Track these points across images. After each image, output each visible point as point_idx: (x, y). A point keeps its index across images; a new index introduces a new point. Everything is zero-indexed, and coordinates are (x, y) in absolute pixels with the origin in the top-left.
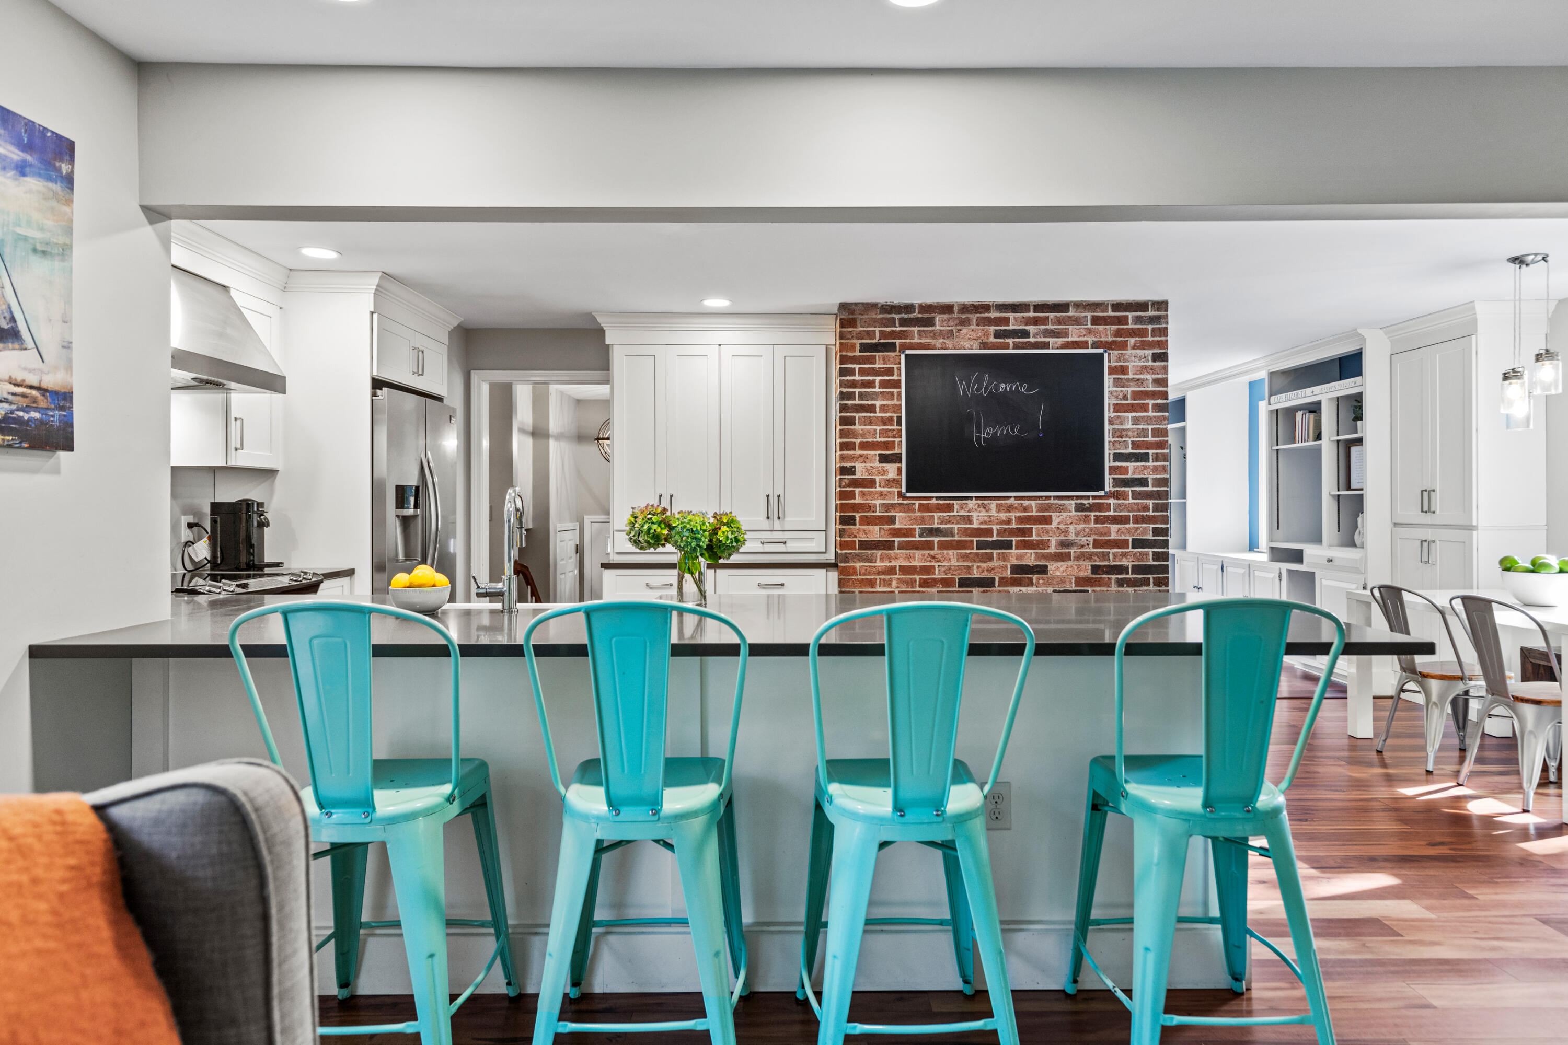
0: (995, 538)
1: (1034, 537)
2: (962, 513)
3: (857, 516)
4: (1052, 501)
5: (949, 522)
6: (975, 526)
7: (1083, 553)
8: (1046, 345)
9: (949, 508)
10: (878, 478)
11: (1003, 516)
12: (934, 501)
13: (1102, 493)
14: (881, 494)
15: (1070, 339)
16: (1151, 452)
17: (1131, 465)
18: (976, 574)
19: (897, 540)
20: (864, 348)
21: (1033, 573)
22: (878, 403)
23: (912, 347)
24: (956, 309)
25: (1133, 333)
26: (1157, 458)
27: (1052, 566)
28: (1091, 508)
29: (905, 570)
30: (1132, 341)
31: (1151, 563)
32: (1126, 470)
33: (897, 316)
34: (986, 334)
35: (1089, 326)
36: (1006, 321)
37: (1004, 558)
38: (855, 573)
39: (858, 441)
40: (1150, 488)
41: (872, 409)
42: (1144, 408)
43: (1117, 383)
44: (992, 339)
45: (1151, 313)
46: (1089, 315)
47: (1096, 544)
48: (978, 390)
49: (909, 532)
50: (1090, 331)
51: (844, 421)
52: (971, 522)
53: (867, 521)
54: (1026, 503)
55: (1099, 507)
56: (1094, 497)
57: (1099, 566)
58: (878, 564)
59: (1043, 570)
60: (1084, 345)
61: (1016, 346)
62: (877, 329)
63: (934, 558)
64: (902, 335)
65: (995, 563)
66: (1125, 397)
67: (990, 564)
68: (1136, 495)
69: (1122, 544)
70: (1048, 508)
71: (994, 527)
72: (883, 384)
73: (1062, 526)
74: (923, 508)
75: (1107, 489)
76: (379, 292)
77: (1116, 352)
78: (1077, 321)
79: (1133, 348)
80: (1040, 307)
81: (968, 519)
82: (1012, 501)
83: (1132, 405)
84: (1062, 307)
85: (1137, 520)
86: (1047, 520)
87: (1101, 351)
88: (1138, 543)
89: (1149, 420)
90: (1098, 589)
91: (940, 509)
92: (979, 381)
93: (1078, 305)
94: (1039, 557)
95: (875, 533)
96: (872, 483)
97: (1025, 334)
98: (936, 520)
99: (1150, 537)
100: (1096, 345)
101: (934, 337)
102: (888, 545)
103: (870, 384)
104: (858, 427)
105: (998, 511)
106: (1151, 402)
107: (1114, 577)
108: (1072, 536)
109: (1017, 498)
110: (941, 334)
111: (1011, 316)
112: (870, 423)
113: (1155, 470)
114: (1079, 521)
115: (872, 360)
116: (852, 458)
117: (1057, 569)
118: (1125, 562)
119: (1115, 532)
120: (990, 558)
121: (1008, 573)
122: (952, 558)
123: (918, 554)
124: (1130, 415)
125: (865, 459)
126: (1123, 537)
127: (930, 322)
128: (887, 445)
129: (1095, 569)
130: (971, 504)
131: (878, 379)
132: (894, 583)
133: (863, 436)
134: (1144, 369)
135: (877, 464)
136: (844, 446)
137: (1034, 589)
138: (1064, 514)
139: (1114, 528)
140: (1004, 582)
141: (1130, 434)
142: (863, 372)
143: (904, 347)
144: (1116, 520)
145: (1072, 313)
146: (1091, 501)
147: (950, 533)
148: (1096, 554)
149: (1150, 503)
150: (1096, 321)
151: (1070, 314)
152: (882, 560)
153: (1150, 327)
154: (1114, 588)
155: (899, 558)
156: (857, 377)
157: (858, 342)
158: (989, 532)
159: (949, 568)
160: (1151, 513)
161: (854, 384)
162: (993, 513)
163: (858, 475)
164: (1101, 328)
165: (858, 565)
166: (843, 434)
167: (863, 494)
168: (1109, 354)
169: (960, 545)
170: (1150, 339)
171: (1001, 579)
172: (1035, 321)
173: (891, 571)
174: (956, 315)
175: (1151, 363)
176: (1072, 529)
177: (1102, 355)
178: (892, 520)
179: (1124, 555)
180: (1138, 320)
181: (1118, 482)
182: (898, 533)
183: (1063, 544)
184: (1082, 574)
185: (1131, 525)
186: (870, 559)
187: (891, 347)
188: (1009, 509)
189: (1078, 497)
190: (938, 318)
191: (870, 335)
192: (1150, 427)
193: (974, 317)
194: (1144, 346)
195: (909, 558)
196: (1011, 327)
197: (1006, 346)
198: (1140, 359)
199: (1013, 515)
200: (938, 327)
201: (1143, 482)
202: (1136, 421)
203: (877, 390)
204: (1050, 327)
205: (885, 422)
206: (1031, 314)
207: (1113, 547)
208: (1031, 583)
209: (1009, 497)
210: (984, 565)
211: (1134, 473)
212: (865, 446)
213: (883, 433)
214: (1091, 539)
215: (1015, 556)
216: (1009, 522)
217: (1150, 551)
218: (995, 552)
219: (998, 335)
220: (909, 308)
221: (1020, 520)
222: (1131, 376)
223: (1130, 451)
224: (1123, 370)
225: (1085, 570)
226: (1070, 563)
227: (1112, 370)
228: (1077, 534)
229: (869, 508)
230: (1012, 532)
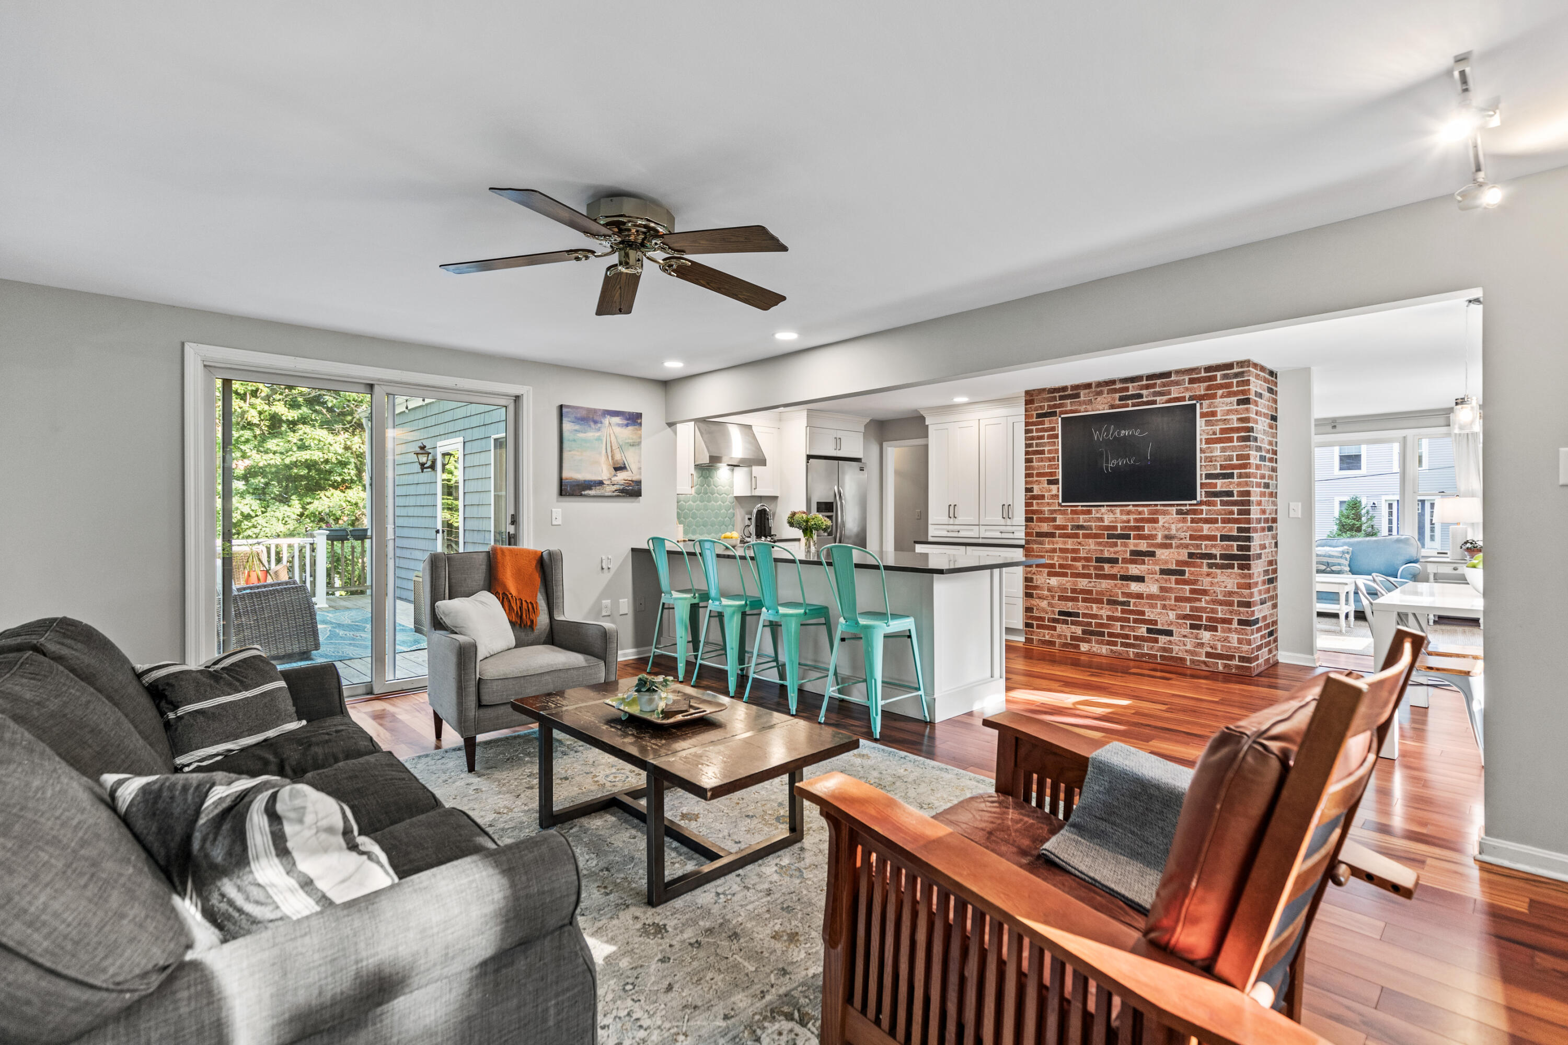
0: (1119, 532)
1: (1146, 532)
2: (1098, 515)
3: (1035, 517)
4: (1159, 508)
5: (1089, 521)
6: (1106, 523)
7: (1181, 544)
8: (1154, 402)
9: (1089, 512)
10: (1046, 494)
11: (1125, 517)
12: (1080, 508)
13: (1194, 502)
14: (1048, 504)
15: (1173, 396)
16: (1235, 472)
17: (1219, 482)
18: (1106, 555)
19: (1057, 532)
20: (1039, 416)
21: (1145, 556)
22: (1046, 449)
23: (1066, 412)
24: (1093, 385)
25: (1221, 386)
26: (1240, 476)
27: (1159, 552)
28: (1188, 512)
29: (1062, 550)
30: (1220, 392)
31: (1236, 552)
32: (1215, 485)
33: (1057, 395)
34: (1114, 399)
35: (1187, 385)
36: (1127, 389)
37: (1126, 545)
38: (1033, 551)
39: (1035, 472)
40: (1235, 498)
41: (1042, 452)
42: (1230, 440)
43: (1208, 423)
44: (1117, 402)
45: (1236, 370)
46: (1187, 378)
47: (1192, 537)
48: (1107, 436)
49: (1064, 527)
50: (1187, 389)
51: (1028, 461)
52: (1103, 521)
53: (1040, 520)
54: (1140, 509)
55: (1195, 512)
56: (1190, 505)
57: (1193, 554)
58: (1047, 546)
59: (1152, 554)
60: (1183, 399)
61: (1133, 405)
62: (1046, 404)
63: (1080, 543)
64: (1061, 406)
65: (1119, 548)
66: (1214, 433)
67: (1116, 549)
68: (1223, 503)
69: (1213, 538)
70: (1156, 512)
71: (1119, 525)
72: (1050, 437)
73: (1166, 525)
74: (1073, 512)
75: (1199, 499)
76: (808, 417)
77: (1207, 402)
78: (1177, 383)
79: (1221, 397)
80: (1150, 377)
81: (1102, 520)
82: (1131, 508)
83: (1220, 438)
84: (1167, 375)
85: (1224, 521)
86: (1156, 521)
87: (1194, 402)
88: (1224, 538)
89: (1233, 449)
90: (1193, 569)
91: (1083, 513)
92: (1107, 430)
93: (1178, 372)
94: (1149, 545)
95: (1045, 527)
96: (1043, 497)
97: (1140, 396)
98: (1082, 520)
99: (1235, 534)
100: (1191, 398)
101: (1080, 405)
102: (1052, 535)
103: (1042, 437)
104: (1035, 464)
105: (1121, 514)
106: (1235, 435)
107: (1205, 561)
108: (1173, 532)
109: (1134, 506)
110: (1084, 403)
111: (1130, 385)
112: (1042, 461)
113: (1239, 484)
114: (1179, 521)
115: (1043, 423)
116: (1032, 482)
117: (1161, 554)
118: (1214, 551)
119: (1206, 529)
120: (1116, 545)
121: (1128, 556)
122: (1091, 544)
123: (1070, 541)
124: (1218, 446)
125: (1039, 482)
126: (1213, 533)
127: (1077, 396)
128: (1052, 474)
129: (1191, 555)
130: (1103, 510)
131: (1046, 434)
132: (1056, 559)
133: (1038, 469)
134: (1229, 412)
135: (1046, 485)
136: (1027, 475)
137: (1146, 566)
138: (1168, 517)
139: (1206, 526)
140: (1125, 561)
141: (1218, 459)
142: (1037, 431)
143: (1062, 413)
144: (1207, 521)
145: (1173, 378)
146: (1188, 507)
147: (1090, 528)
148: (1192, 545)
149: (1235, 509)
150: (1192, 381)
151: (1172, 378)
152: (1049, 544)
153: (1235, 381)
154: (1205, 569)
155: (1059, 543)
156: (1035, 434)
157: (1035, 413)
158: (1115, 528)
159: (1089, 550)
160: (1236, 516)
161: (1032, 438)
162: (1118, 515)
163: (1035, 493)
164: (1195, 386)
165: (1035, 546)
166: (1027, 468)
167: (1038, 504)
168: (1201, 404)
169: (1096, 536)
170: (1235, 389)
171: (1123, 559)
172: (1147, 387)
173: (1054, 551)
174: (1093, 389)
175: (1235, 407)
176: (1173, 527)
177: (1195, 405)
178: (1054, 520)
179: (1213, 546)
180: (1225, 377)
181: (1208, 494)
182: (1058, 527)
183: (1167, 537)
184: (1181, 558)
185: (1220, 525)
186: (1041, 543)
187: (1053, 414)
188: (1129, 513)
189: (1178, 505)
190: (1082, 393)
191: (1042, 408)
192: (1235, 454)
193: (1105, 389)
194: (1230, 395)
195: (1065, 543)
196: (1130, 393)
197: (1127, 406)
198: (1227, 404)
199: (1132, 517)
200: (1082, 398)
201: (1230, 494)
202: (1223, 450)
203: (1046, 440)
204: (1157, 389)
205: (1050, 460)
206: (1144, 382)
207: (1206, 540)
208: (1143, 563)
209: (1129, 505)
210: (1112, 549)
211: (1222, 487)
212: (1039, 475)
213: (1050, 467)
214: (1188, 534)
215: (1133, 544)
216: (1129, 521)
217: (1235, 544)
218: (1119, 541)
219: (1121, 399)
220: (1064, 389)
221: (1136, 520)
222: (1219, 418)
223: (1218, 471)
224: (1213, 414)
225: (1183, 555)
226: (1172, 550)
227: (1203, 415)
228: (1177, 530)
229: (1041, 512)
230: (1131, 528)
